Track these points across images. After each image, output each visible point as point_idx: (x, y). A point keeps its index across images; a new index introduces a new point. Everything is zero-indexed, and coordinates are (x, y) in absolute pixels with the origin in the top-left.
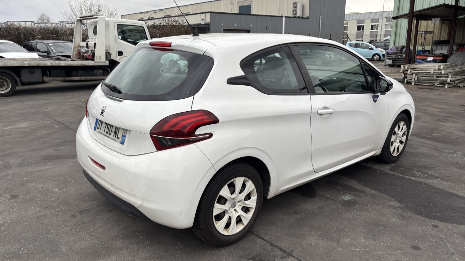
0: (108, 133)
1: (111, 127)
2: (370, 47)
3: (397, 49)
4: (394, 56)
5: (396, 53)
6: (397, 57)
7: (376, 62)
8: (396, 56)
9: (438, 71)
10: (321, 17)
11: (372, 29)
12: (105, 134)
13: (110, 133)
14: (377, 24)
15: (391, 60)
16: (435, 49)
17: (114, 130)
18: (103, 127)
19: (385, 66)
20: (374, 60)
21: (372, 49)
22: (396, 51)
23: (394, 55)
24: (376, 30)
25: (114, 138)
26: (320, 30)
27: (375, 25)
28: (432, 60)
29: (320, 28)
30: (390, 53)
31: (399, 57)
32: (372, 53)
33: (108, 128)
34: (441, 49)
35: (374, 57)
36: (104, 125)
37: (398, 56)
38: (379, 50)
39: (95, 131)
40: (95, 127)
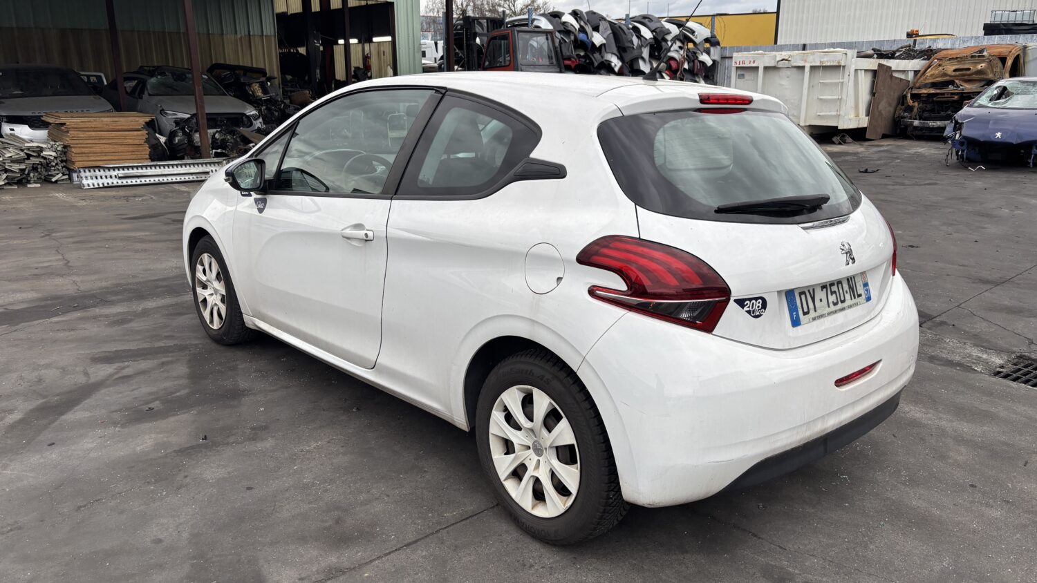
0: (840, 303)
1: (840, 286)
12: (833, 308)
13: (842, 299)
17: (846, 287)
18: (821, 300)
25: (854, 301)
33: (833, 293)
36: (820, 294)
39: (799, 327)
40: (795, 316)
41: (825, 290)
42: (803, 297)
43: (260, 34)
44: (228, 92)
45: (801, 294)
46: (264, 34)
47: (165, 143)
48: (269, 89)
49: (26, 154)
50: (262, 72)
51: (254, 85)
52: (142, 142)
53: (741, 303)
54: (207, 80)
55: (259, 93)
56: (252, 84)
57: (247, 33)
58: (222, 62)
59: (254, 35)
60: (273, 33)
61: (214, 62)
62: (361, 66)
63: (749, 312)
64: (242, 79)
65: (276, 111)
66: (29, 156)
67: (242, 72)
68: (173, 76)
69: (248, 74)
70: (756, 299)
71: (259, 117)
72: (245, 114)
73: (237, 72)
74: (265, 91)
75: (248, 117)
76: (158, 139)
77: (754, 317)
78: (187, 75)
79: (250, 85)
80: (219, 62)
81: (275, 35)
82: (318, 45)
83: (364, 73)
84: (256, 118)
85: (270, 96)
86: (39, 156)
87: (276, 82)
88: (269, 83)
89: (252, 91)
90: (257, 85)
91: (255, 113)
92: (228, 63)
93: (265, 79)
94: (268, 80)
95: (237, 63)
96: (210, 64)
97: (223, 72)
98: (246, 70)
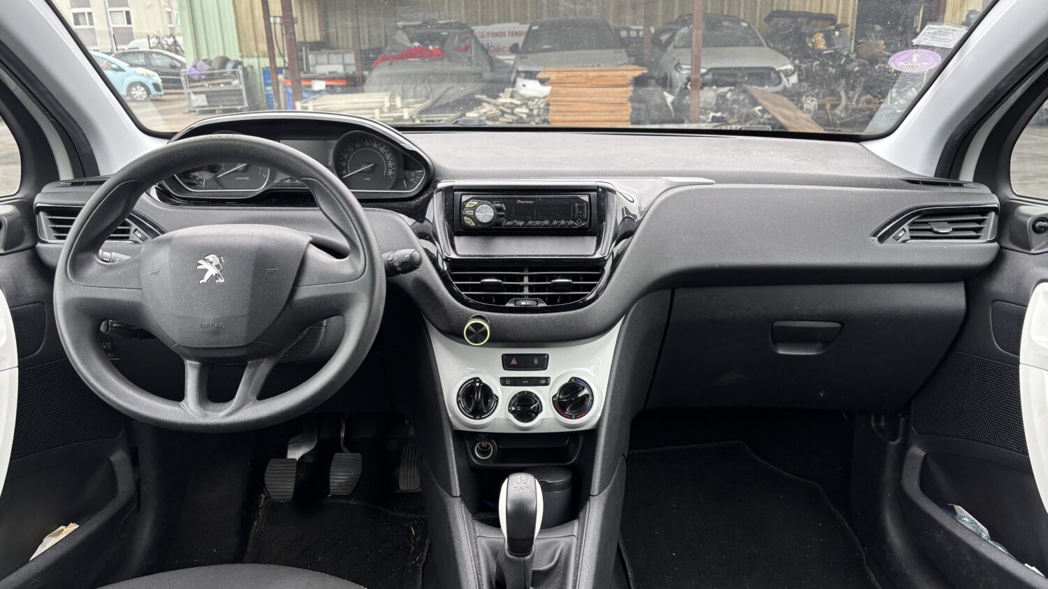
2: (113, 63)
3: (210, 64)
4: (209, 85)
5: (210, 77)
6: (215, 88)
7: (140, 104)
8: (213, 85)
9: (389, 112)
11: (77, 23)
15: (204, 96)
16: (315, 63)
19: (190, 112)
22: (209, 70)
23: (209, 82)
24: (88, 26)
27: (83, 14)
28: (323, 87)
30: (196, 78)
31: (222, 85)
32: (123, 80)
34: (326, 61)
35: (131, 90)
37: (219, 84)
38: (140, 73)
44: (767, 42)
47: (673, 103)
48: (835, 40)
49: (501, 110)
50: (831, 19)
51: (817, 35)
52: (625, 100)
54: (746, 28)
55: (822, 45)
56: (814, 33)
58: (785, 8)
61: (775, 8)
64: (802, 29)
65: (833, 67)
66: (503, 113)
67: (805, 20)
69: (813, 22)
71: (793, 73)
73: (799, 20)
74: (829, 43)
75: (778, 73)
76: (664, 98)
79: (811, 36)
80: (780, 9)
84: (788, 74)
85: (834, 50)
86: (513, 114)
87: (849, 31)
88: (837, 33)
89: (812, 43)
90: (822, 35)
91: (790, 67)
92: (791, 9)
93: (833, 27)
94: (838, 28)
95: (802, 9)
96: (769, 12)
97: (782, 21)
98: (810, 17)
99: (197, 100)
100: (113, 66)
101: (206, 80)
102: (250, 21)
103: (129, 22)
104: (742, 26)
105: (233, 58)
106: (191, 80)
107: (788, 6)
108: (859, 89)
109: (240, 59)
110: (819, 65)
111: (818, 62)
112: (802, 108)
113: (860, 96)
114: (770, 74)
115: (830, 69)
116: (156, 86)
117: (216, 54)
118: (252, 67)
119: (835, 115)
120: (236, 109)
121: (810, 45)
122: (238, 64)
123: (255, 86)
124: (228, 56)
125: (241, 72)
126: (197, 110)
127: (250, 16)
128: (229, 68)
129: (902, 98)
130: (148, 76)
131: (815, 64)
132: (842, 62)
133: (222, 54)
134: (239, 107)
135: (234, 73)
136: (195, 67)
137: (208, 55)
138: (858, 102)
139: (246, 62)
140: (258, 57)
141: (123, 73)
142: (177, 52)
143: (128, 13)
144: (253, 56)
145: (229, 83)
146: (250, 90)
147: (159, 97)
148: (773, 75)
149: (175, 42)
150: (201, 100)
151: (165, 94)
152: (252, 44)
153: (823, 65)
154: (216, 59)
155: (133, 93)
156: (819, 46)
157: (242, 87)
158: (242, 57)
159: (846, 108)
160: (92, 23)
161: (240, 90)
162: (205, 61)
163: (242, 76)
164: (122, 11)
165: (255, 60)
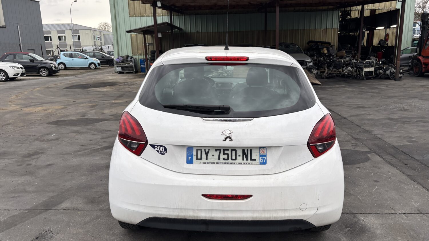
0: (230, 160)
3: (123, 58)
4: (123, 64)
5: (123, 62)
7: (93, 70)
8: (124, 64)
10: (18, 26)
11: (60, 39)
12: (222, 161)
13: (234, 158)
14: (64, 35)
15: (121, 68)
17: (240, 153)
18: (213, 155)
19: (115, 73)
20: (91, 69)
21: (87, 58)
22: (123, 59)
24: (64, 41)
25: (245, 161)
26: (20, 40)
27: (62, 36)
29: (20, 38)
30: (118, 62)
31: (127, 64)
32: (88, 62)
33: (225, 154)
35: (90, 65)
38: (93, 59)
39: (191, 165)
40: (189, 159)
41: (218, 152)
42: (199, 152)
43: (331, 28)
44: (304, 52)
45: (197, 150)
46: (333, 28)
48: (330, 50)
50: (329, 43)
51: (324, 49)
53: (153, 146)
54: (298, 47)
55: (326, 52)
57: (326, 28)
59: (328, 29)
60: (337, 27)
61: (310, 40)
62: (384, 39)
63: (158, 151)
64: (319, 47)
65: (328, 59)
67: (320, 44)
68: (285, 46)
69: (323, 44)
70: (161, 146)
71: (311, 62)
72: (305, 61)
73: (318, 44)
74: (328, 51)
75: (306, 62)
77: (161, 154)
78: (290, 46)
79: (322, 49)
80: (312, 40)
81: (338, 28)
82: (364, 31)
83: (384, 42)
84: (309, 62)
85: (329, 53)
87: (335, 47)
88: (331, 48)
89: (323, 51)
90: (326, 49)
91: (310, 60)
92: (316, 40)
93: (330, 46)
94: (331, 47)
95: (319, 40)
96: (308, 41)
97: (312, 44)
98: (322, 43)
99: (118, 69)
100: (85, 57)
101: (121, 63)
102: (136, 44)
103: (79, 39)
104: (296, 47)
105: (130, 56)
106: (117, 62)
107: (315, 39)
108: (332, 67)
109: (132, 56)
110: (323, 59)
111: (323, 58)
112: (312, 73)
113: (333, 69)
114: (303, 62)
115: (327, 60)
116: (98, 64)
117: (125, 54)
118: (136, 59)
119: (324, 75)
120: (131, 72)
121: (322, 52)
122: (132, 58)
123: (137, 65)
124: (128, 55)
125: (133, 60)
126: (118, 72)
127: (136, 42)
128: (129, 59)
129: (346, 70)
130: (96, 60)
131: (322, 58)
132: (331, 58)
133: (126, 54)
134: (132, 71)
135: (131, 60)
136: (118, 58)
137: (122, 55)
138: (332, 71)
139: (134, 57)
140: (138, 55)
141: (88, 60)
142: (102, 51)
143: (79, 36)
144: (136, 55)
145: (129, 64)
146: (136, 66)
147: (99, 68)
148: (304, 63)
149: (101, 48)
150: (120, 69)
151: (101, 66)
152: (136, 51)
153: (324, 59)
154: (125, 56)
155: (91, 66)
156: (325, 52)
157: (133, 65)
158: (133, 55)
159: (327, 73)
160: (65, 40)
161: (133, 66)
162: (121, 56)
163: (133, 62)
164: (77, 36)
165: (137, 56)
